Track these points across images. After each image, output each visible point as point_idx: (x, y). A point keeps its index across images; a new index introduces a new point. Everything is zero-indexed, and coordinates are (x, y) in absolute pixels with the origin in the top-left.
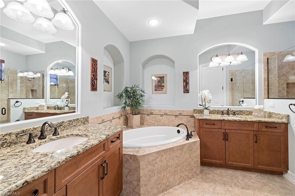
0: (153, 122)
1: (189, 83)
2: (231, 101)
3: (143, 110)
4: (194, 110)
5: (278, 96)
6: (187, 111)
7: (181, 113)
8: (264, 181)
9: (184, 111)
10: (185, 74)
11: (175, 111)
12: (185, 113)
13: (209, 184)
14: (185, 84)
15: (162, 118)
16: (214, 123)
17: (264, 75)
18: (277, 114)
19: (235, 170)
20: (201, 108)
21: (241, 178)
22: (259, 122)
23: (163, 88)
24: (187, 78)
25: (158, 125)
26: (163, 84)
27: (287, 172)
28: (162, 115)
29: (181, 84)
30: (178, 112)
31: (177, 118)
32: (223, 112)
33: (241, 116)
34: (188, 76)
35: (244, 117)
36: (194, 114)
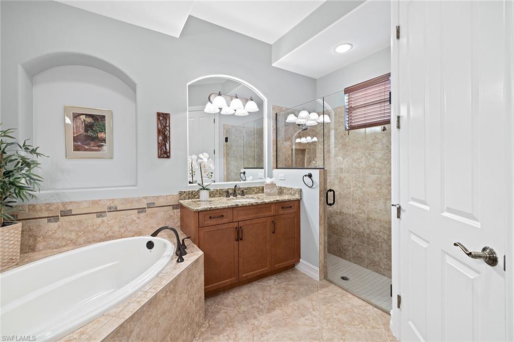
0: (73, 236)
1: (169, 137)
4: (181, 193)
5: (285, 165)
6: (167, 196)
7: (153, 202)
8: (283, 285)
9: (158, 197)
10: (161, 118)
11: (139, 200)
12: (162, 202)
14: (161, 138)
15: (103, 222)
16: (222, 214)
18: (289, 189)
20: (195, 187)
22: (277, 203)
23: (103, 145)
24: (165, 127)
25: (88, 242)
26: (101, 135)
27: (299, 261)
28: (100, 214)
29: (153, 139)
30: (144, 200)
31: (142, 215)
32: (228, 192)
33: (252, 195)
34: (168, 122)
35: (255, 197)
36: (180, 201)
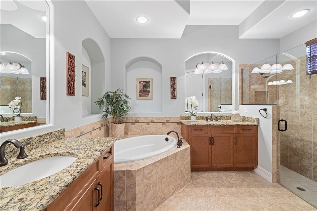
0: (139, 131)
1: (176, 89)
2: (210, 107)
3: (128, 118)
4: (181, 117)
5: (249, 102)
6: (175, 118)
7: (169, 120)
8: (242, 177)
9: (171, 118)
10: (172, 80)
11: (163, 119)
12: (172, 120)
13: (200, 189)
14: (172, 89)
15: (149, 127)
16: (201, 129)
17: (239, 84)
18: (249, 118)
19: (219, 172)
20: (188, 114)
21: (224, 178)
22: (238, 126)
23: (149, 94)
24: (174, 84)
25: (144, 134)
26: (148, 89)
27: (257, 167)
28: (148, 123)
29: (169, 90)
30: (165, 119)
31: (164, 125)
32: (207, 118)
33: (223, 121)
34: (175, 81)
35: (224, 122)
36: (181, 121)
